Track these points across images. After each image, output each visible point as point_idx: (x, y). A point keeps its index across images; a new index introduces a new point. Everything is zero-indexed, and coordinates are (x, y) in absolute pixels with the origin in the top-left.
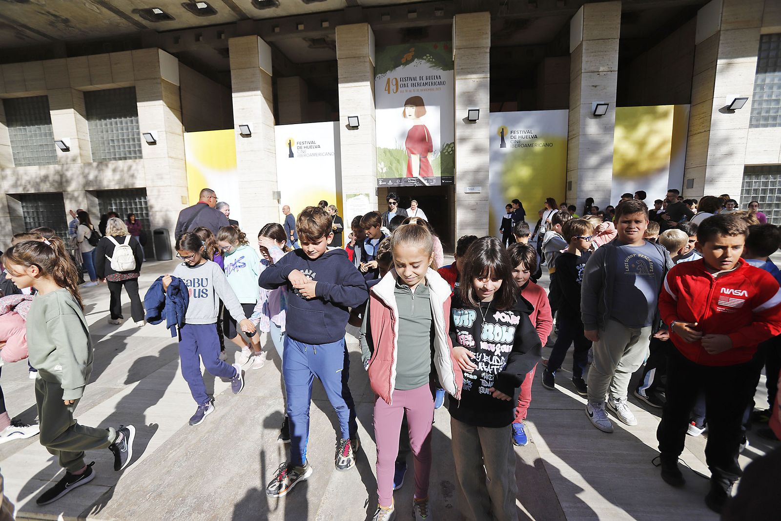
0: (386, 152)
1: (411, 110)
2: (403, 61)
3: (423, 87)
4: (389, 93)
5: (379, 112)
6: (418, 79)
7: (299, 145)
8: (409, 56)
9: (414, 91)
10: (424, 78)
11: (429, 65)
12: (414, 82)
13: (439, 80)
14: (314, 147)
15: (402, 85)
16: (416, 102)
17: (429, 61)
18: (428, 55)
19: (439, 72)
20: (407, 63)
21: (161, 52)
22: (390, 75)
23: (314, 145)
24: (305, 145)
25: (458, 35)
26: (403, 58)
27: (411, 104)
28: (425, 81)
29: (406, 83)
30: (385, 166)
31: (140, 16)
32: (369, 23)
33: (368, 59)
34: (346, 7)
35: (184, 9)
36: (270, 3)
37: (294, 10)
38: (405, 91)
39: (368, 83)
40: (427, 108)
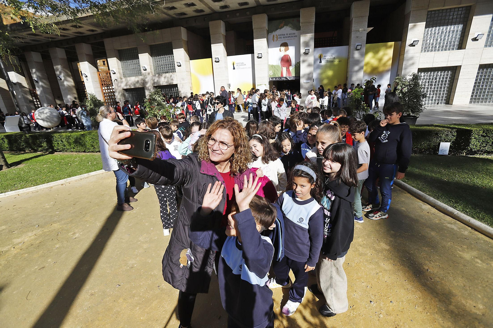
0: (272, 66)
1: (283, 48)
2: (280, 27)
3: (288, 38)
4: (274, 41)
5: (269, 49)
6: (286, 35)
7: (237, 64)
8: (282, 25)
9: (284, 40)
10: (288, 34)
11: (290, 28)
12: (284, 36)
13: (294, 35)
14: (243, 65)
15: (279, 38)
16: (285, 45)
17: (290, 27)
18: (290, 24)
19: (295, 31)
21: (182, 28)
22: (274, 33)
24: (240, 64)
25: (302, 17)
27: (283, 46)
28: (289, 36)
29: (281, 37)
30: (272, 72)
31: (176, 15)
32: (266, 13)
33: (265, 29)
34: (256, 6)
35: (193, 12)
36: (227, 7)
37: (235, 9)
38: (280, 40)
39: (266, 39)
40: (289, 47)
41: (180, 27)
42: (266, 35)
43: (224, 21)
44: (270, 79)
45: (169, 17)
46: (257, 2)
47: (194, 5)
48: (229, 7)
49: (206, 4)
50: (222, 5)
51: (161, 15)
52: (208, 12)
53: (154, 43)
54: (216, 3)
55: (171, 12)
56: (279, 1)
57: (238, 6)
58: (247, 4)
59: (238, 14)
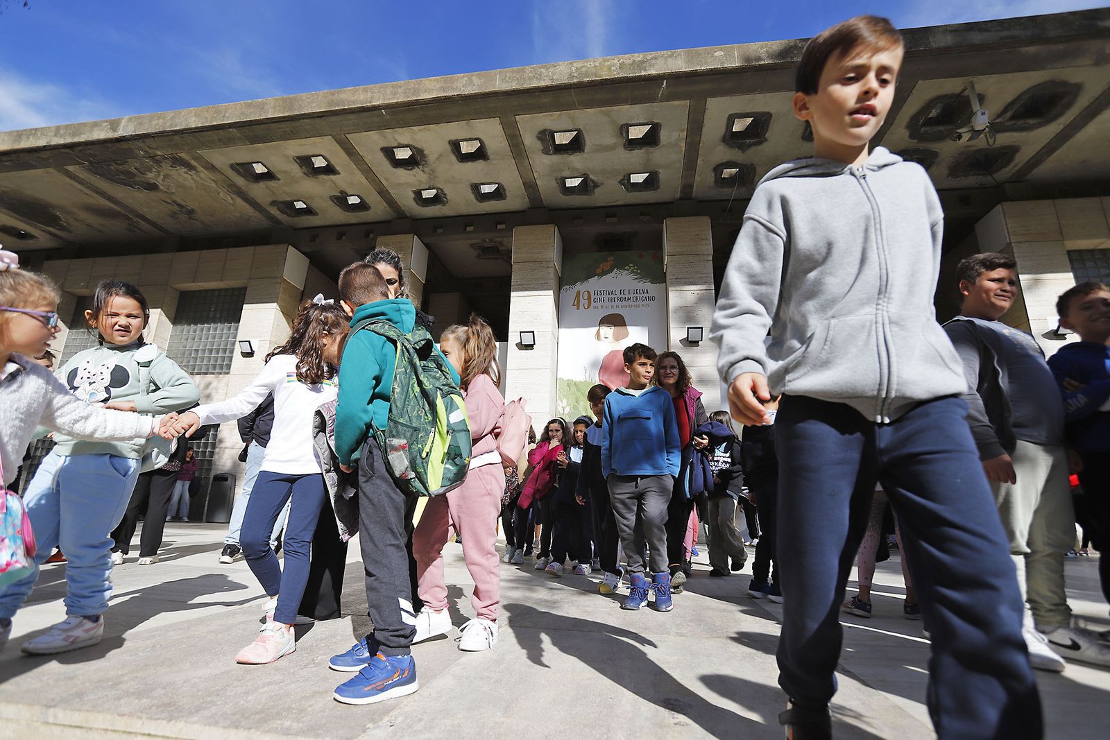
0: (570, 384)
1: (608, 331)
2: (598, 271)
3: (624, 303)
4: (579, 308)
6: (618, 292)
8: (607, 266)
10: (626, 292)
11: (632, 276)
12: (613, 296)
13: (647, 295)
15: (596, 300)
16: (615, 321)
17: (632, 272)
18: (631, 265)
19: (647, 285)
20: (604, 273)
21: (290, 249)
22: (579, 287)
25: (670, 240)
26: (599, 267)
27: (608, 323)
28: (627, 296)
29: (603, 296)
31: (278, 209)
32: (556, 225)
33: (552, 265)
34: (529, 208)
35: (332, 203)
36: (436, 200)
37: (464, 210)
38: (600, 307)
39: (551, 292)
40: (630, 329)
41: (286, 245)
42: (553, 282)
43: (427, 245)
45: (257, 214)
46: (530, 186)
47: (329, 170)
48: (445, 199)
49: (368, 172)
50: (419, 186)
51: (231, 202)
52: (380, 212)
53: (194, 282)
54: (402, 172)
55: (259, 191)
56: (600, 197)
57: (472, 197)
58: (499, 194)
59: (470, 229)
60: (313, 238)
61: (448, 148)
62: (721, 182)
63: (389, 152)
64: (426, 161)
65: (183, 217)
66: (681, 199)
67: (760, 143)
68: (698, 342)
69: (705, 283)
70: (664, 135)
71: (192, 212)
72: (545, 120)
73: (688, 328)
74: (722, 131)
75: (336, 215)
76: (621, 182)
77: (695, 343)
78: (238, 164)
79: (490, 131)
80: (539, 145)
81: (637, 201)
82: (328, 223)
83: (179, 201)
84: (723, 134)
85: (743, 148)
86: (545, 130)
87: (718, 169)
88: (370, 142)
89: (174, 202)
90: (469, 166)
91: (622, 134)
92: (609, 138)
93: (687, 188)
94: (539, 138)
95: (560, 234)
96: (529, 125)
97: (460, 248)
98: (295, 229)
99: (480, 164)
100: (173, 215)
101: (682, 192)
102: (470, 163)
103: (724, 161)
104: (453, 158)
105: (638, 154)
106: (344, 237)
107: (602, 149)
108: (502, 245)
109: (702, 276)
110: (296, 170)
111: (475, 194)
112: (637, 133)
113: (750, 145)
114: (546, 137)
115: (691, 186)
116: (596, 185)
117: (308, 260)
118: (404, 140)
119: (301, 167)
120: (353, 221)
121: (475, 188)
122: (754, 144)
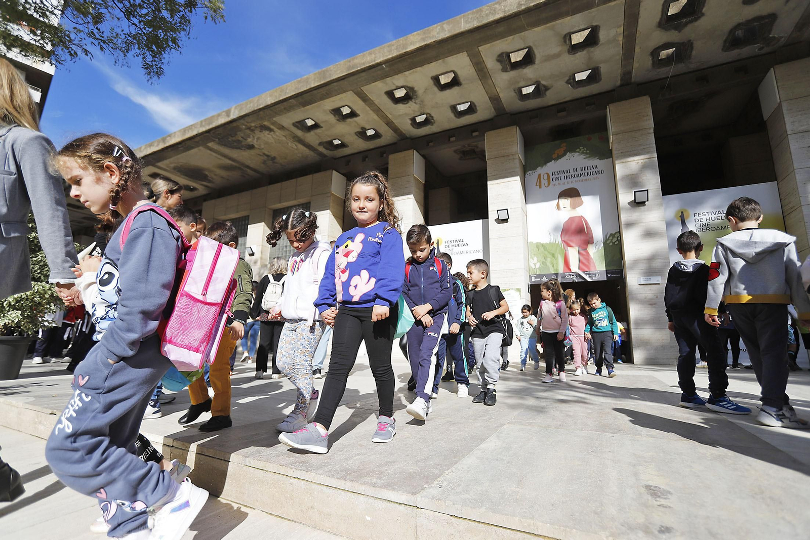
0: (538, 246)
1: (565, 202)
2: (554, 156)
3: (578, 179)
4: (540, 187)
5: (531, 207)
6: (572, 171)
7: (447, 244)
8: (561, 151)
9: (568, 183)
10: (579, 170)
11: (582, 156)
12: (568, 175)
13: (596, 170)
14: (462, 245)
15: (554, 179)
16: (572, 193)
17: (583, 153)
18: (581, 148)
19: (596, 162)
20: (559, 157)
21: (334, 172)
22: (540, 170)
23: (462, 243)
24: (453, 244)
25: (613, 122)
26: (554, 154)
27: (565, 196)
28: (579, 172)
29: (559, 175)
30: (538, 261)
31: (324, 147)
32: (517, 126)
33: (517, 156)
34: (495, 116)
35: (356, 137)
36: (427, 122)
37: (447, 126)
38: (557, 184)
39: (518, 178)
40: (584, 198)
41: (331, 170)
42: (519, 169)
43: (423, 156)
44: (533, 280)
45: (312, 153)
46: (495, 100)
47: (353, 114)
48: (432, 121)
49: (378, 111)
50: (414, 114)
51: (296, 148)
52: (388, 138)
53: (280, 203)
54: (401, 106)
55: (312, 138)
56: (551, 98)
57: (452, 115)
58: (471, 110)
59: (452, 139)
60: (348, 163)
61: (431, 82)
62: (658, 63)
63: (390, 94)
64: (416, 95)
65: (270, 163)
66: (621, 86)
67: (696, 20)
68: (644, 202)
69: (648, 153)
70: (602, 35)
71: (274, 158)
72: (501, 46)
73: (635, 192)
74: (657, 17)
75: (361, 145)
76: (568, 82)
77: (642, 204)
78: (297, 122)
79: (461, 63)
80: (499, 66)
81: (583, 95)
82: (356, 151)
83: (266, 153)
84: (658, 20)
85: (678, 28)
86: (502, 53)
87: (655, 52)
88: (376, 90)
89: (264, 154)
90: (448, 92)
91: (565, 42)
92: (555, 47)
93: (626, 75)
94: (498, 61)
95: (521, 131)
96: (489, 52)
97: (447, 154)
98: (335, 159)
99: (455, 90)
100: (264, 162)
101: (622, 80)
102: (448, 90)
103: (661, 44)
104: (436, 89)
105: (581, 55)
106: (367, 159)
107: (549, 58)
108: (477, 147)
109: (645, 147)
110: (332, 119)
111: (454, 113)
112: (578, 38)
113: (686, 24)
114: (503, 58)
115: (630, 73)
116: (547, 88)
117: (346, 178)
118: (399, 83)
119: (335, 116)
120: (372, 147)
121: (454, 108)
122: (691, 22)
